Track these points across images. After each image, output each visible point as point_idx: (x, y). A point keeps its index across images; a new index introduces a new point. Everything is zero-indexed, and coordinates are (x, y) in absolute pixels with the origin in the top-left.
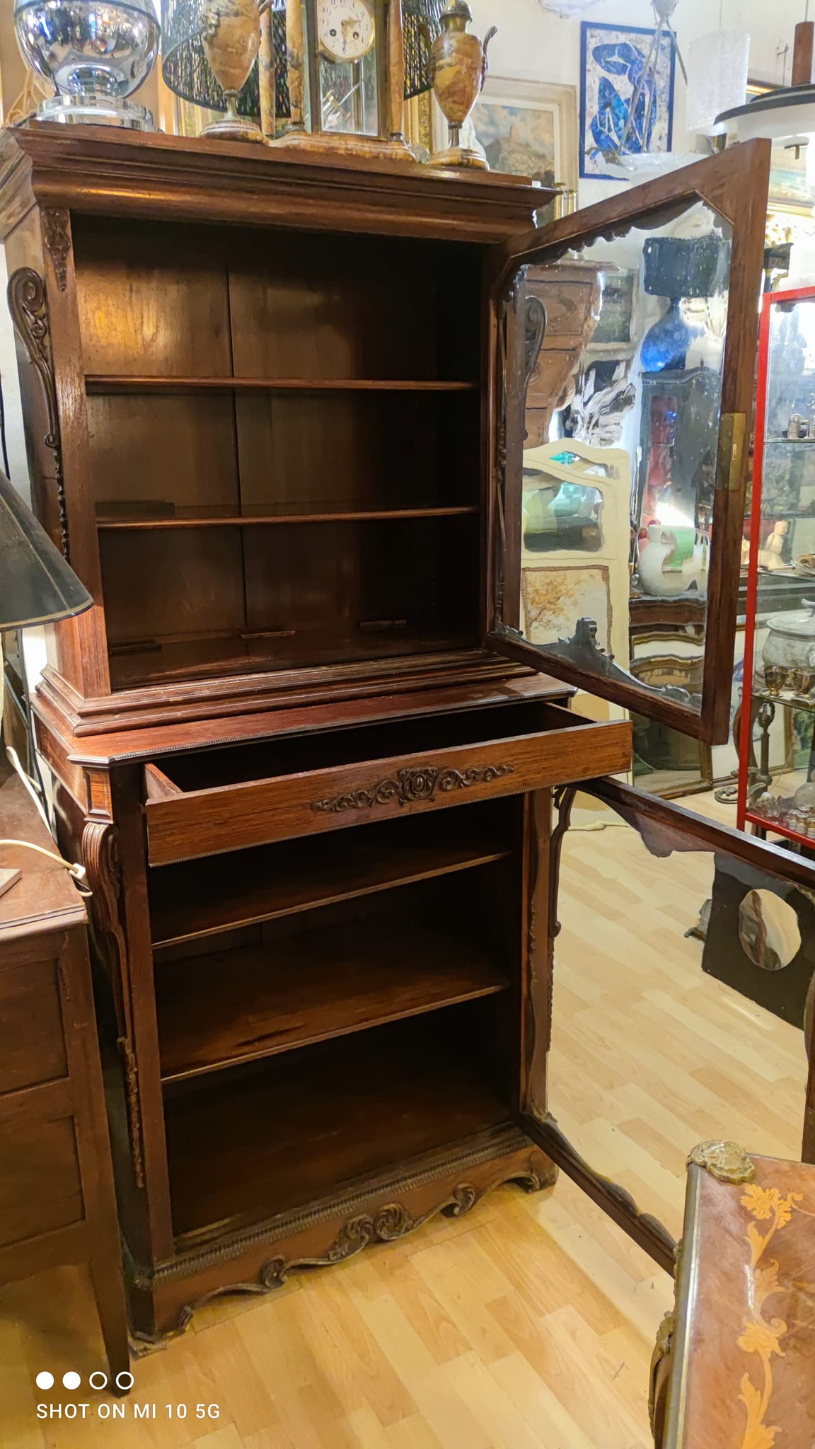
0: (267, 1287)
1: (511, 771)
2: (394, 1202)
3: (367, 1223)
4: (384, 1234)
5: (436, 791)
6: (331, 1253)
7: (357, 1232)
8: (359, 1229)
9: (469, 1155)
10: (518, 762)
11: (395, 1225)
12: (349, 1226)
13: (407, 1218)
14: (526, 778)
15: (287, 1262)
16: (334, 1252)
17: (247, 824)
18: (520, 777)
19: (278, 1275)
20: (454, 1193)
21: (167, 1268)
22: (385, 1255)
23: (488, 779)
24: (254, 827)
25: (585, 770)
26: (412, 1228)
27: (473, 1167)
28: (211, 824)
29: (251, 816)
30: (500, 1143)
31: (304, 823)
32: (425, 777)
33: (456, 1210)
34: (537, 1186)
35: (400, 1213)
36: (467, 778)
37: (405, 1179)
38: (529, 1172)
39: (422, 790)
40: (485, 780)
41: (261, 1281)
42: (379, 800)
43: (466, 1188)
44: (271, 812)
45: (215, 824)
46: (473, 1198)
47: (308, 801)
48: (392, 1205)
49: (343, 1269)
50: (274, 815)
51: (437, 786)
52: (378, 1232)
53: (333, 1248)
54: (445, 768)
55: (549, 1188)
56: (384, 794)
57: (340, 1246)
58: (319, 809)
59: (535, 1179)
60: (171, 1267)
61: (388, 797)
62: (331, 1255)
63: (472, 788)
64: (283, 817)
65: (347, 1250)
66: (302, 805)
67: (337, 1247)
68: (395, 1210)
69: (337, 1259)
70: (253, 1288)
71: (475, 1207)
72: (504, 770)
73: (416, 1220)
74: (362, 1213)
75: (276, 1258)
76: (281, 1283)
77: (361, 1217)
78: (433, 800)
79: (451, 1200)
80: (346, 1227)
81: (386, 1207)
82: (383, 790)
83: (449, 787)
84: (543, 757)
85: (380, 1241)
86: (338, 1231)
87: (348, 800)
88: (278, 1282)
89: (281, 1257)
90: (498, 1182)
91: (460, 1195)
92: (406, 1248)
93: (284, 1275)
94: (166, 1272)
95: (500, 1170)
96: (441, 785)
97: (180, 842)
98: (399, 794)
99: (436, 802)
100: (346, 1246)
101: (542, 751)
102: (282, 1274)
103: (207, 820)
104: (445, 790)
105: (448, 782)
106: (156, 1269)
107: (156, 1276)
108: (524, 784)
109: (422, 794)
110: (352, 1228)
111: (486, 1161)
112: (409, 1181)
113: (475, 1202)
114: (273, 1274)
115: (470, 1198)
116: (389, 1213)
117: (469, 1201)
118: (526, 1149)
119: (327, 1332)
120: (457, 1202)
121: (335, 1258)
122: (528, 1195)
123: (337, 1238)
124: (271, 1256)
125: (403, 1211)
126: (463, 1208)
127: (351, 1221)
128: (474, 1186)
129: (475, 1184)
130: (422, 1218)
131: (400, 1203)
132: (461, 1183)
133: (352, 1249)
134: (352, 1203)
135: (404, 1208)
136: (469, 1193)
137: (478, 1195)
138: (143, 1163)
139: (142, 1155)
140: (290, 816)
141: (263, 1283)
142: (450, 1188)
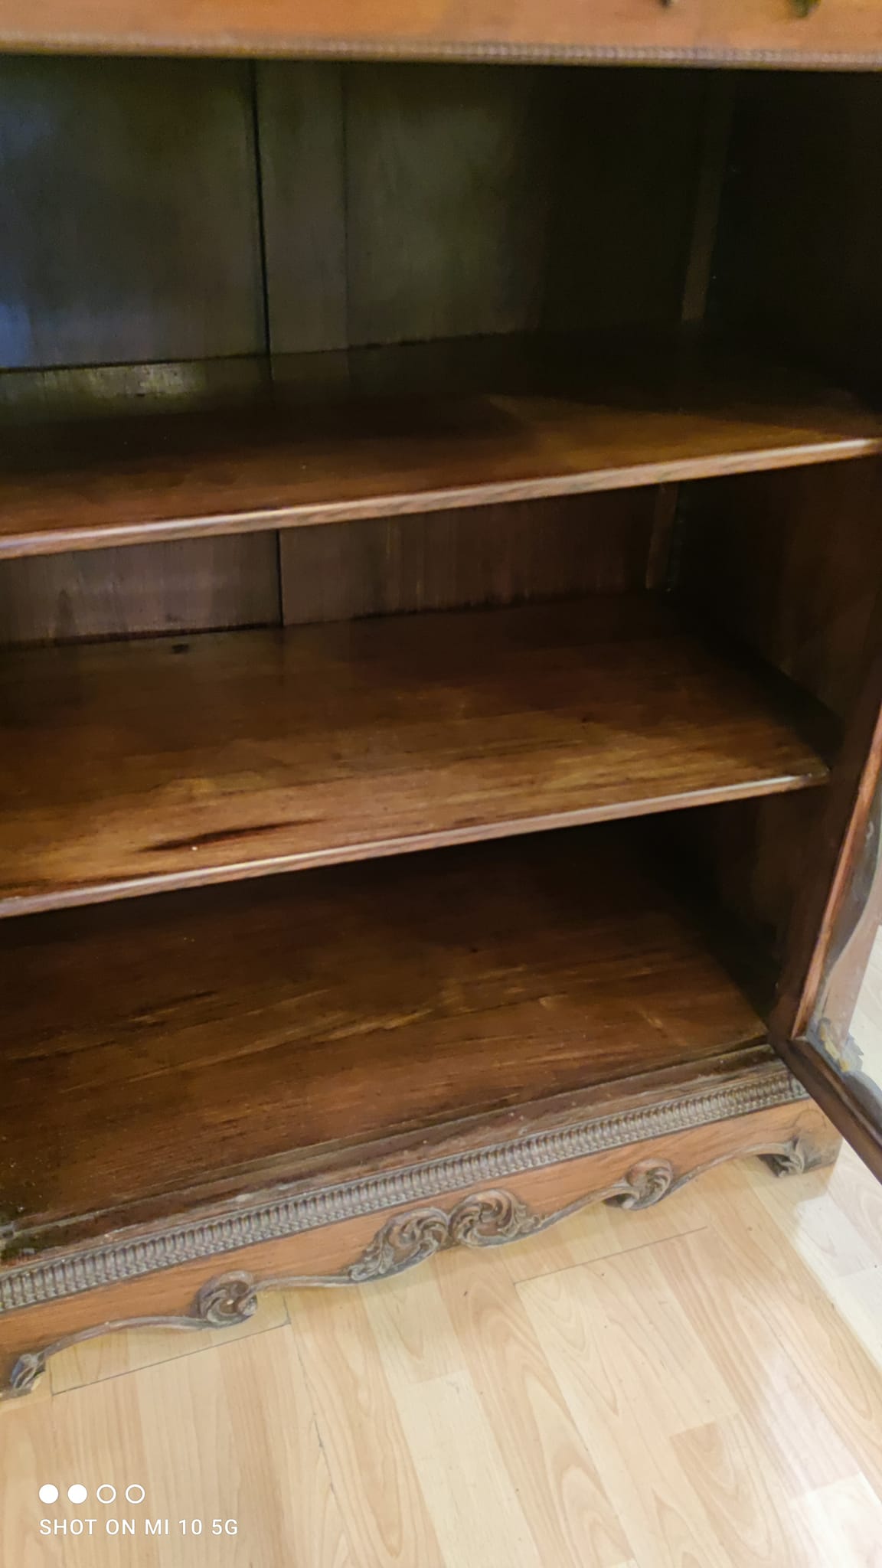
0: (211, 1323)
2: (494, 1186)
3: (435, 1222)
4: (472, 1243)
6: (355, 1270)
7: (413, 1236)
8: (418, 1232)
11: (497, 1225)
12: (396, 1229)
13: (522, 1215)
15: (257, 1281)
16: (361, 1267)
19: (236, 1303)
20: (629, 1177)
26: (532, 1231)
33: (628, 1204)
34: (800, 1169)
35: (509, 1211)
38: (789, 1144)
41: (195, 1313)
43: (655, 1169)
46: (665, 1186)
48: (494, 1194)
52: (461, 1238)
53: (359, 1261)
57: (375, 1258)
59: (798, 1156)
62: (354, 1273)
65: (389, 1266)
67: (368, 1259)
68: (499, 1202)
69: (367, 1279)
70: (176, 1324)
71: (667, 1198)
73: (541, 1219)
74: (424, 1206)
75: (232, 1277)
76: (246, 1317)
77: (424, 1213)
79: (621, 1187)
80: (391, 1228)
81: (480, 1197)
86: (373, 1233)
88: (236, 1317)
89: (242, 1276)
90: (720, 1161)
91: (641, 1181)
93: (250, 1304)
95: (729, 1141)
100: (389, 1259)
102: (244, 1302)
110: (401, 1231)
111: (705, 1124)
112: (535, 1150)
113: (668, 1192)
114: (225, 1301)
115: (659, 1185)
116: (486, 1206)
117: (656, 1190)
118: (791, 1107)
119: (321, 1445)
120: (632, 1192)
121: (364, 1276)
122: (776, 1179)
123: (369, 1245)
124: (221, 1274)
125: (515, 1204)
126: (642, 1202)
127: (401, 1220)
128: (668, 1166)
129: (671, 1162)
130: (555, 1215)
131: (508, 1190)
132: (642, 1160)
133: (403, 1262)
134: (407, 1184)
135: (517, 1197)
136: (658, 1177)
137: (676, 1181)
141: (205, 1317)
142: (620, 1168)
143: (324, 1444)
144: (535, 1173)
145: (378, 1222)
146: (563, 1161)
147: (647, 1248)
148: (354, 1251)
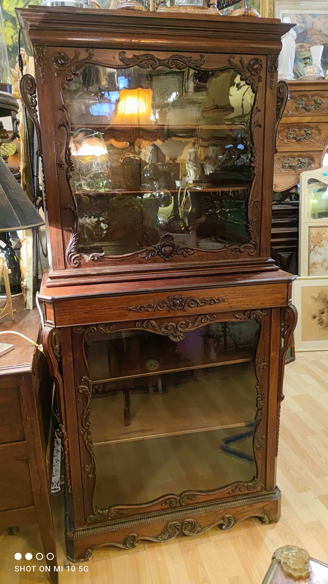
0: (127, 547)
1: (224, 301)
2: (191, 518)
3: (177, 526)
4: (186, 532)
5: (186, 307)
6: (160, 537)
7: (172, 529)
8: (174, 528)
9: (232, 501)
10: (227, 297)
11: (192, 529)
12: (168, 526)
13: (198, 526)
14: (232, 305)
15: (138, 537)
17: (98, 314)
18: (228, 304)
19: (133, 542)
20: (223, 519)
21: (81, 530)
22: (187, 542)
23: (212, 304)
24: (101, 315)
25: (262, 304)
26: (201, 532)
27: (233, 508)
28: (82, 312)
29: (100, 311)
30: (248, 498)
31: (124, 316)
32: (180, 300)
33: (224, 527)
34: (267, 522)
36: (201, 302)
37: (199, 508)
38: (263, 514)
39: (179, 306)
40: (210, 304)
41: (125, 543)
42: (158, 308)
43: (230, 517)
44: (109, 310)
45: (84, 312)
46: (233, 523)
47: (126, 306)
48: (191, 520)
49: (165, 545)
50: (110, 311)
51: (186, 305)
52: (183, 531)
53: (161, 535)
54: (191, 297)
55: (274, 524)
56: (161, 306)
57: (164, 534)
58: (130, 310)
59: (266, 518)
60: (84, 530)
61: (163, 308)
63: (204, 307)
64: (114, 312)
65: (167, 537)
66: (123, 308)
69: (162, 540)
70: (120, 546)
71: (233, 527)
72: (219, 300)
73: (203, 528)
74: (175, 521)
75: (133, 535)
76: (135, 546)
77: (175, 523)
78: (184, 311)
79: (221, 522)
80: (167, 526)
81: (188, 520)
82: (161, 304)
83: (192, 306)
84: (240, 296)
85: (184, 535)
86: (163, 527)
87: (144, 307)
88: (133, 546)
89: (135, 535)
90: (246, 517)
91: (226, 520)
92: (197, 541)
93: (136, 543)
94: (81, 532)
95: (247, 511)
96: (188, 304)
97: (68, 319)
98: (168, 306)
99: (186, 312)
100: (167, 535)
101: (240, 293)
102: (135, 542)
103: (80, 310)
104: (190, 307)
105: (192, 304)
106: (76, 530)
107: (76, 533)
108: (230, 308)
109: (179, 308)
110: (170, 527)
111: (241, 506)
112: (200, 509)
113: (233, 525)
114: (131, 542)
115: (231, 522)
116: (189, 523)
117: (230, 524)
118: (261, 503)
120: (224, 523)
121: (162, 539)
122: (262, 525)
123: (163, 530)
124: (130, 533)
125: (196, 523)
126: (227, 526)
127: (170, 524)
128: (232, 517)
130: (206, 528)
131: (194, 519)
132: (226, 514)
133: (170, 537)
134: (171, 515)
135: (197, 522)
136: (230, 520)
137: (235, 522)
138: (71, 482)
139: (70, 478)
140: (118, 312)
141: (126, 545)
142: (221, 516)
143: (151, 574)
144: (201, 515)
145: (164, 525)
146: (206, 512)
147: (229, 539)
148: (159, 531)
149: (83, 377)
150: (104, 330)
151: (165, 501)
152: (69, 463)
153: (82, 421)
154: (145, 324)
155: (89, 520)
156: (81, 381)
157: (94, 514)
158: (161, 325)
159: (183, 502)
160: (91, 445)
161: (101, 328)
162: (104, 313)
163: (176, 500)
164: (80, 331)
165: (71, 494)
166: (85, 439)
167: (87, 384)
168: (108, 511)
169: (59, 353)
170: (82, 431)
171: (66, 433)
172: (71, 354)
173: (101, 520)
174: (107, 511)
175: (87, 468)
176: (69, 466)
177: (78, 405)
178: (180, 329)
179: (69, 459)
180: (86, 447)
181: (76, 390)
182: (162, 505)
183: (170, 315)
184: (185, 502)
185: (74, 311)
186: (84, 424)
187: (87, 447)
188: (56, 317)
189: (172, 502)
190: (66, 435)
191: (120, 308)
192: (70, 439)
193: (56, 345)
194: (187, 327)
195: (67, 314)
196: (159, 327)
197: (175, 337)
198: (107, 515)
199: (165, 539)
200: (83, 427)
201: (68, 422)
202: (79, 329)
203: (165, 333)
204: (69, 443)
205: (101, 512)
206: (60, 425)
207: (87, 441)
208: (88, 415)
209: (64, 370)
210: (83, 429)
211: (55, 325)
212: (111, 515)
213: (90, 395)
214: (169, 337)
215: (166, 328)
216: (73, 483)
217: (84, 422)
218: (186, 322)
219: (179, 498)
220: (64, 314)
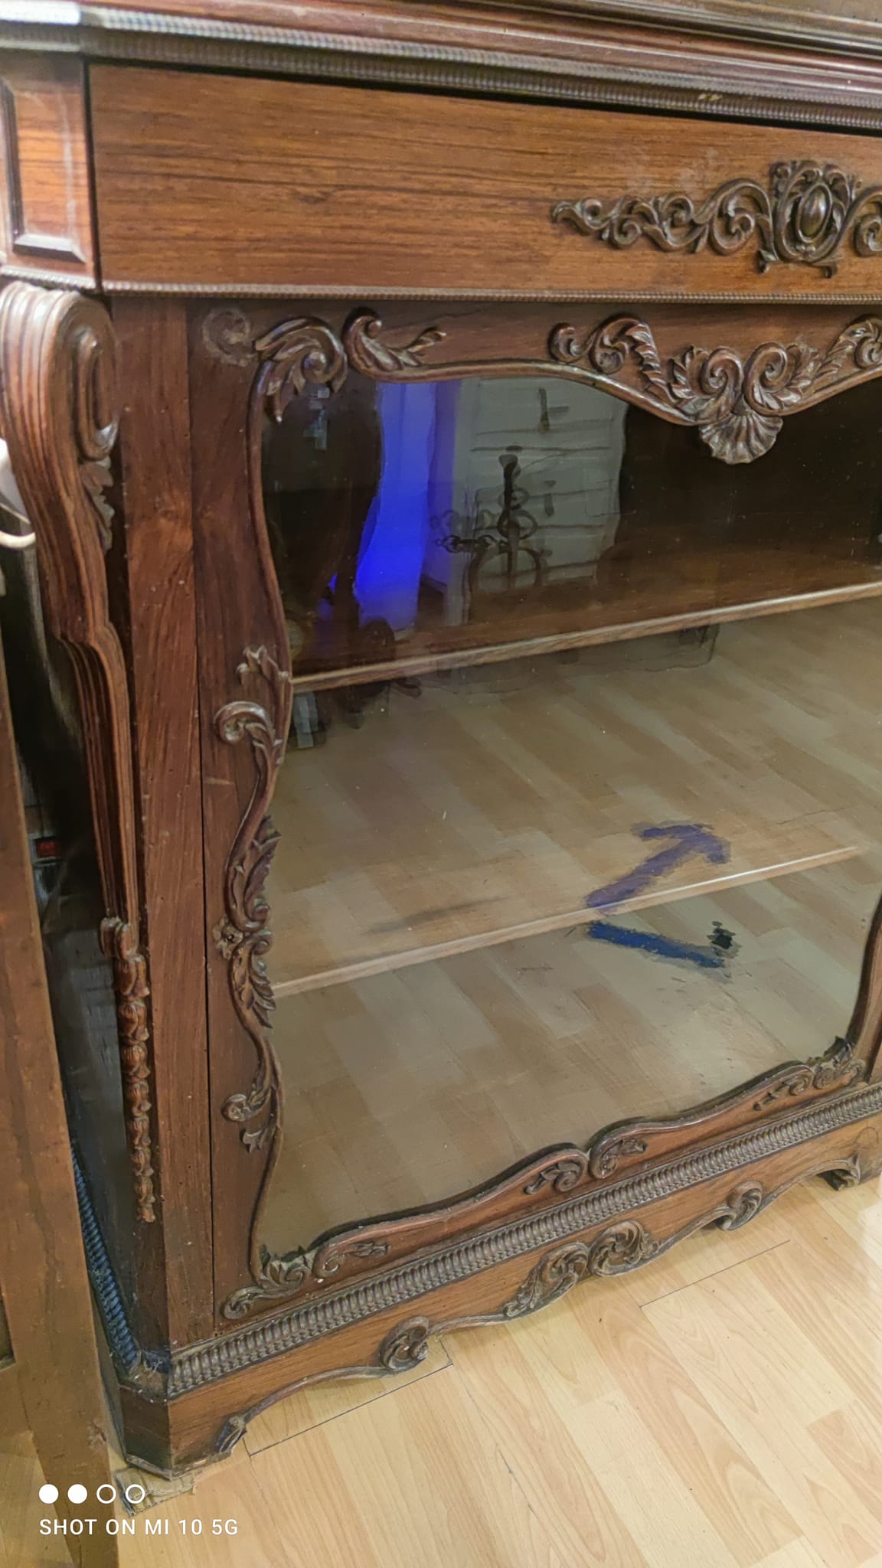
0: (389, 1370)
2: (628, 1220)
3: (579, 1256)
4: (605, 1270)
5: (842, 251)
6: (510, 1307)
7: (560, 1270)
8: (564, 1267)
9: (763, 1135)
11: (626, 1254)
12: (549, 1264)
13: (646, 1243)
15: (431, 1327)
16: (516, 1303)
17: (385, 222)
19: (411, 1349)
20: (729, 1200)
21: (199, 1356)
24: (399, 238)
26: (652, 1257)
27: (762, 1158)
28: (284, 192)
29: (395, 198)
30: (814, 1114)
31: (530, 261)
32: (830, 194)
33: (727, 1224)
34: (857, 1180)
35: (637, 1240)
38: (850, 1161)
39: (815, 234)
41: (379, 1362)
42: (715, 233)
43: (750, 1191)
44: (451, 201)
45: (295, 195)
46: (756, 1207)
47: (547, 192)
48: (626, 1225)
49: (526, 1327)
50: (455, 212)
51: (849, 234)
52: (598, 1268)
53: (515, 1299)
55: (874, 1185)
56: (729, 221)
57: (527, 1294)
59: (855, 1169)
60: (209, 1352)
61: (736, 235)
62: (509, 1310)
64: (478, 224)
65: (537, 1301)
66: (531, 200)
67: (522, 1295)
68: (631, 1232)
69: (518, 1315)
70: (364, 1372)
71: (755, 1218)
73: (660, 1246)
74: (573, 1241)
75: (414, 1323)
76: (416, 1361)
77: (569, 1248)
79: (721, 1211)
80: (544, 1263)
81: (614, 1230)
85: (598, 1279)
86: (528, 1269)
87: (647, 216)
88: (411, 1360)
89: (419, 1321)
90: (802, 1178)
91: (738, 1204)
93: (423, 1348)
94: (197, 1363)
96: (858, 231)
97: (190, 229)
98: (763, 229)
100: (539, 1294)
102: (419, 1347)
103: (274, 174)
106: (176, 1358)
107: (177, 1372)
109: (812, 248)
110: (553, 1265)
111: (790, 1147)
112: (658, 1182)
113: (756, 1213)
114: (401, 1347)
115: (752, 1205)
116: (619, 1237)
117: (749, 1210)
118: (851, 1127)
119: (510, 1472)
120: (730, 1214)
121: (516, 1312)
122: (836, 1192)
123: (524, 1282)
124: (403, 1322)
125: (642, 1233)
126: (737, 1222)
127: (552, 1257)
128: (760, 1186)
129: (762, 1183)
130: (669, 1241)
131: (638, 1220)
132: (741, 1184)
133: (546, 1299)
134: (557, 1222)
135: (644, 1227)
136: (751, 1198)
137: (764, 1201)
138: (156, 1179)
139: (155, 1162)
140: (495, 226)
141: (386, 1365)
142: (723, 1193)
143: (513, 1470)
144: (658, 1204)
145: (534, 1260)
146: (682, 1190)
147: (744, 1263)
148: (512, 1289)
149: (248, 652)
150: (385, 360)
151: (539, 1179)
152: (152, 1097)
153: (227, 891)
154: (607, 342)
155: (234, 1309)
156: (238, 677)
157: (254, 1282)
158: (677, 360)
159: (601, 1168)
160: (265, 1005)
161: (368, 343)
162: (418, 223)
163: (578, 1164)
164: (241, 348)
165: (158, 1227)
166: (237, 978)
167: (266, 694)
168: (316, 1259)
169: (106, 491)
170: (223, 944)
171: (139, 959)
172: (184, 505)
173: (281, 1298)
174: (310, 1256)
175: (240, 1105)
176: (153, 1114)
177: (209, 814)
178: (758, 394)
179: (151, 1080)
180: (238, 1012)
181: (205, 727)
182: (525, 1191)
183: (759, 291)
184: (610, 1166)
185: (232, 169)
186: (237, 908)
187: (248, 1014)
188: (102, 207)
189: (561, 1175)
190: (142, 968)
191: (514, 200)
192: (158, 986)
193: (99, 426)
194: (789, 386)
195: (180, 186)
196: (664, 372)
197: (731, 434)
198: (309, 1271)
199: (529, 1310)
200: (232, 921)
201: (153, 908)
202: (234, 338)
203: (689, 408)
204: (157, 1005)
205: (285, 1266)
206: (108, 924)
207: (247, 985)
208: (264, 858)
209: (137, 609)
210: (230, 930)
211: (98, 275)
212: (328, 1268)
213: (278, 755)
214: (706, 433)
215: (700, 383)
216: (166, 1179)
217: (237, 892)
218: (790, 355)
219: (587, 1155)
220: (158, 185)
